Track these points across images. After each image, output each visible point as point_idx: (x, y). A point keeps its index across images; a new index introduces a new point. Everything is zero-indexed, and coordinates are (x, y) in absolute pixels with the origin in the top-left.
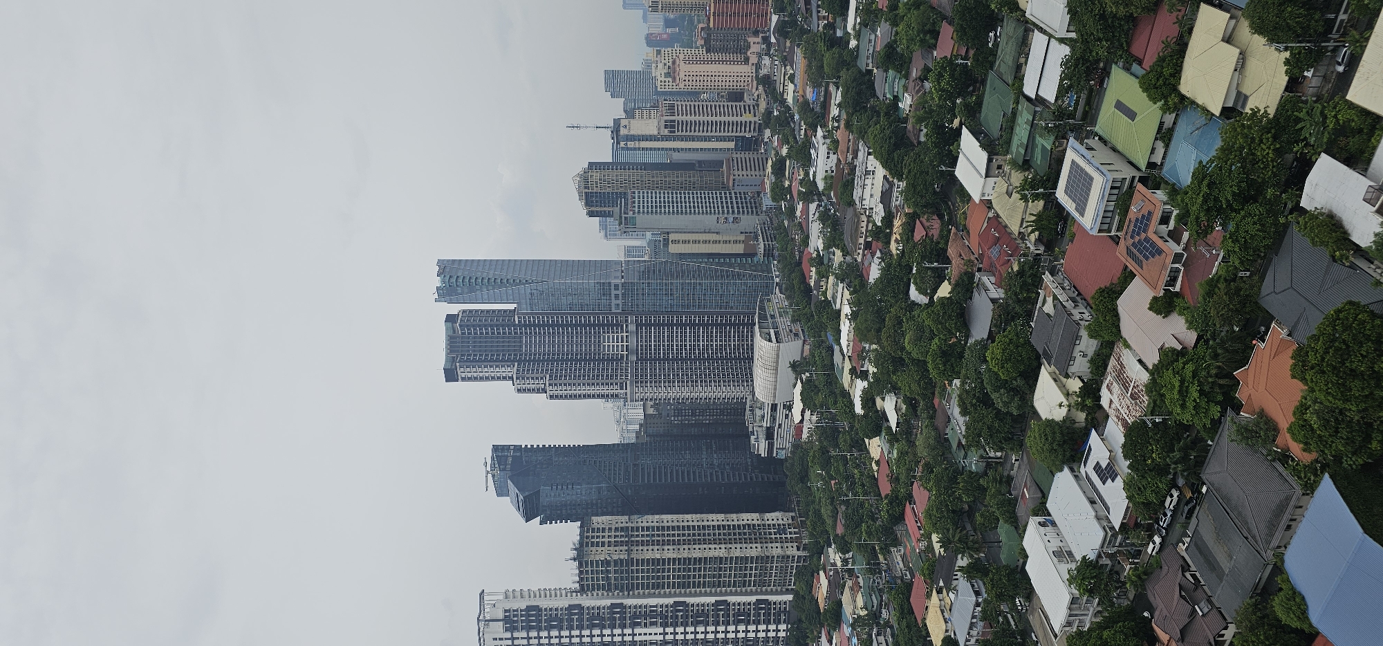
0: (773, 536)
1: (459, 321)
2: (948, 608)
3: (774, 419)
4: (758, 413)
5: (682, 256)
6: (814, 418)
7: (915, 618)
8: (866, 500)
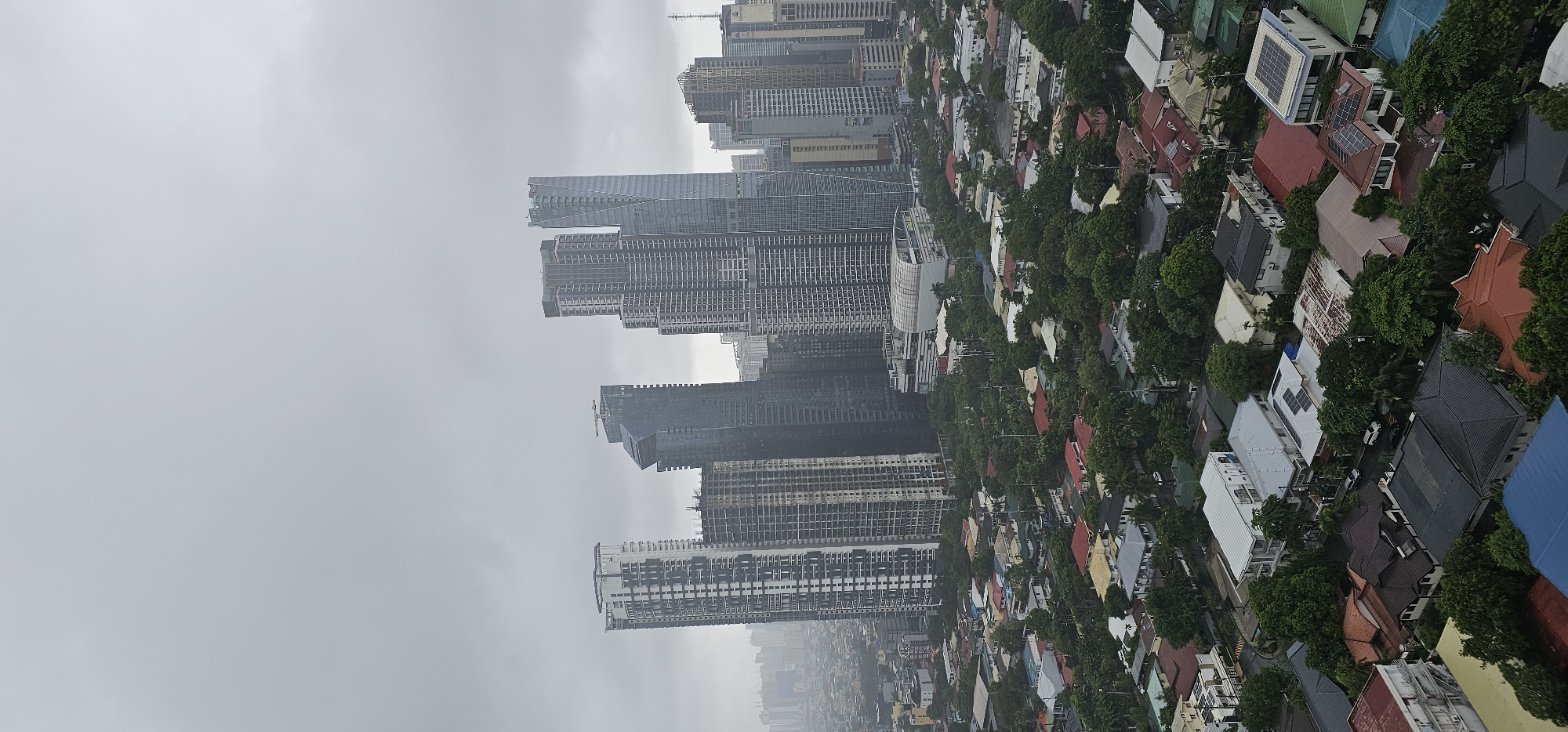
0: (916, 480)
1: (556, 248)
2: (1114, 554)
3: (914, 350)
4: (897, 344)
5: (806, 165)
6: (961, 348)
7: (1077, 566)
8: (1021, 438)
